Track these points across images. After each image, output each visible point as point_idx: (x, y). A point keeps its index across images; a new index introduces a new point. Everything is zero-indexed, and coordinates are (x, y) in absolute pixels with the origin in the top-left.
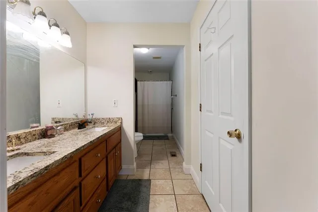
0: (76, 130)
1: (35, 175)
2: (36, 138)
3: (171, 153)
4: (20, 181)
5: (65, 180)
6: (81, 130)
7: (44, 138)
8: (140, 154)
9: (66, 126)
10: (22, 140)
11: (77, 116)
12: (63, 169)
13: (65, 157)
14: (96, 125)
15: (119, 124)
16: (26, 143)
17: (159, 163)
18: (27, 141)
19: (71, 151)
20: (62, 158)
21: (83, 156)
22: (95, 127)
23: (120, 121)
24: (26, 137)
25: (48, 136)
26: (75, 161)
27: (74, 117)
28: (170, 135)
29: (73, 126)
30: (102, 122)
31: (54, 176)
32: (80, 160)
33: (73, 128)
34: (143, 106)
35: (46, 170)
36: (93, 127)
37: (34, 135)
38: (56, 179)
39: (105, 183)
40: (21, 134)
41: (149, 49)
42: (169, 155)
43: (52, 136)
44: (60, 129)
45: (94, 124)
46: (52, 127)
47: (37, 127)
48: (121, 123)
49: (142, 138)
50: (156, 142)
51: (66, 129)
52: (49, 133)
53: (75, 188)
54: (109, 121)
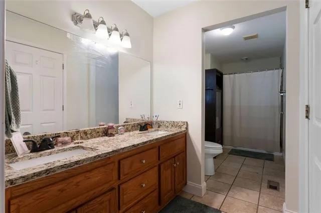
0: (138, 132)
1: (65, 166)
2: (99, 135)
3: (269, 182)
4: (51, 169)
5: (98, 178)
6: (141, 132)
7: (107, 136)
8: (218, 172)
9: (128, 126)
10: (88, 135)
11: (142, 118)
12: (97, 168)
13: (99, 156)
14: (160, 129)
15: (183, 129)
16: (91, 138)
17: (243, 191)
18: (92, 137)
19: (107, 152)
20: (95, 157)
21: (122, 159)
22: (158, 130)
23: (185, 126)
24: (91, 133)
25: (109, 134)
26: (113, 162)
27: (140, 118)
28: (277, 154)
29: (136, 128)
30: (167, 125)
31: (87, 172)
32: (119, 162)
33: (136, 130)
34: (233, 107)
35: (77, 164)
36: (155, 131)
37: (98, 132)
38: (88, 175)
39: (156, 194)
40: (88, 130)
41: (234, 27)
42: (265, 185)
43: (112, 135)
44: (121, 128)
45: (159, 127)
46: (113, 126)
47: (103, 125)
48: (187, 128)
49: (220, 151)
50: (249, 161)
51: (127, 130)
52: (110, 132)
53: (112, 189)
54: (174, 124)
